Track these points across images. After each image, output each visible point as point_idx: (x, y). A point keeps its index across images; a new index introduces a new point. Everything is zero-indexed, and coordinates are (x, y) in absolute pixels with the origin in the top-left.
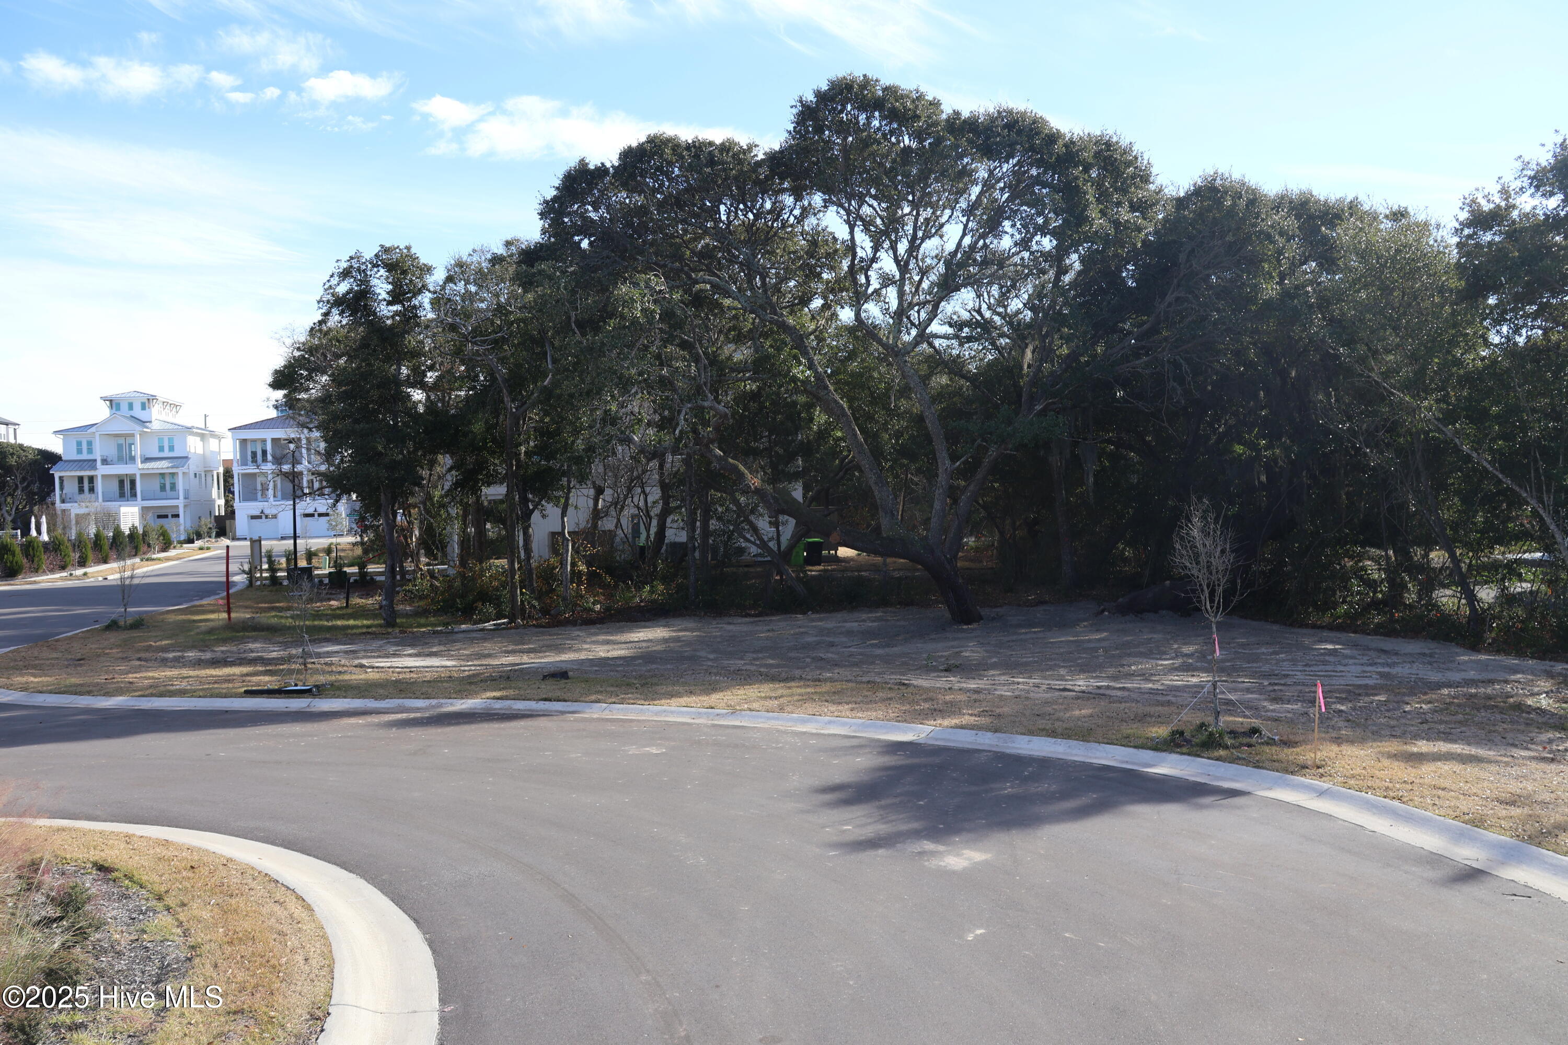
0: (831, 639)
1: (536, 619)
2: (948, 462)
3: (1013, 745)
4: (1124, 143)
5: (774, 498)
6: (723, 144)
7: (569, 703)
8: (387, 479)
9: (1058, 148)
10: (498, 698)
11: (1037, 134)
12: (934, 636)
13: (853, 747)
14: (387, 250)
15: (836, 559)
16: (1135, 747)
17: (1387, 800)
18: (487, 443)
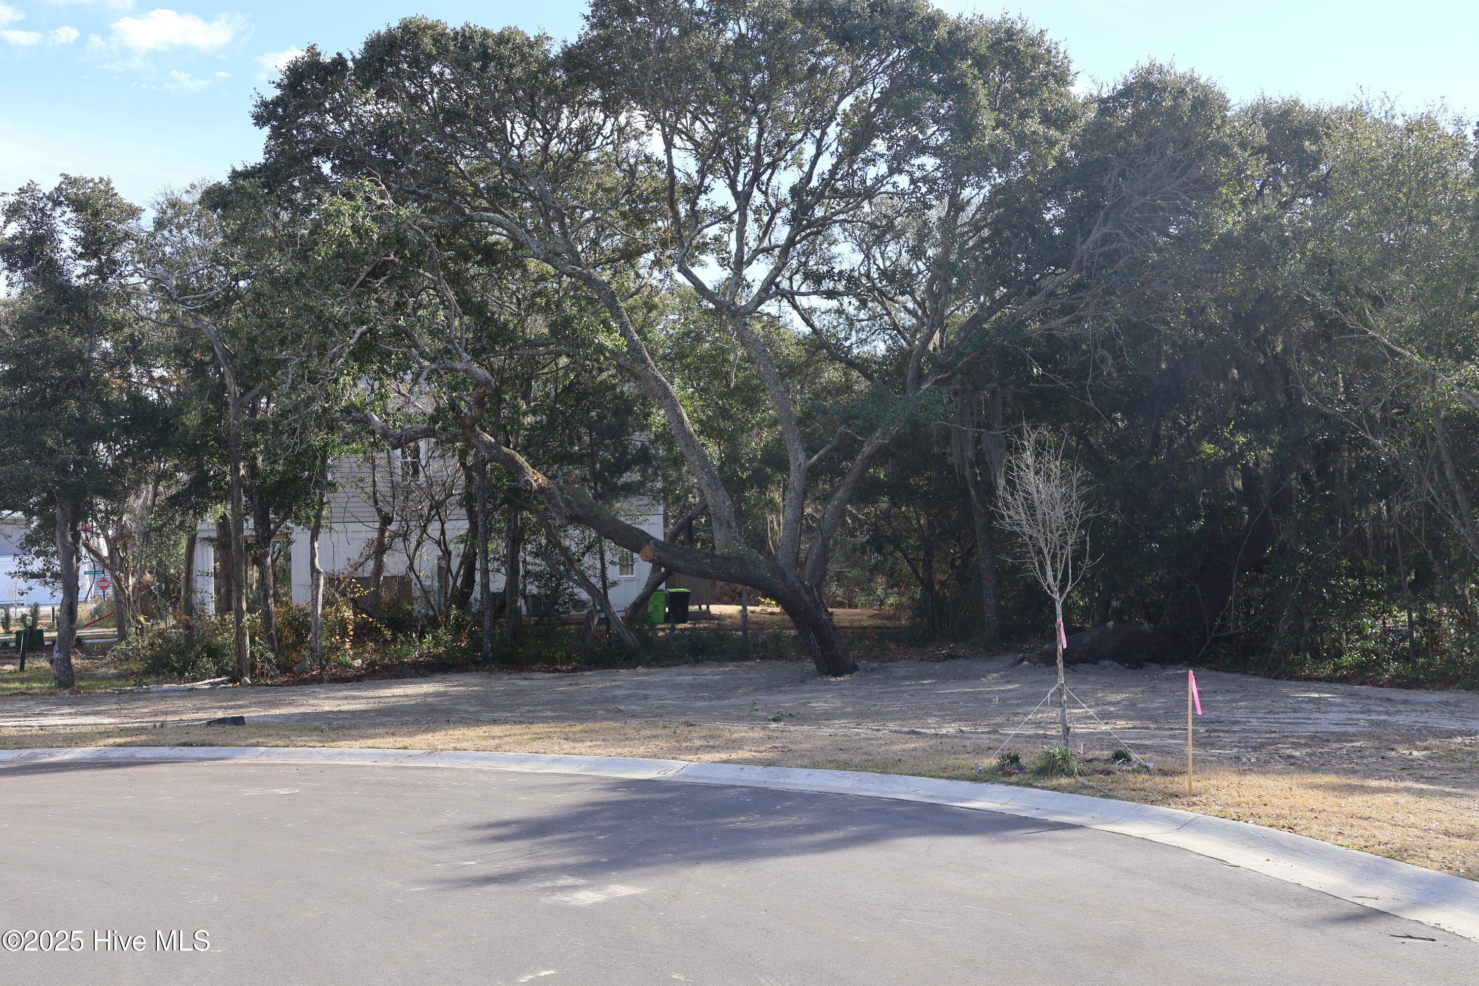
0: (645, 692)
1: (272, 677)
2: (801, 456)
3: (787, 780)
4: (1033, 31)
5: (565, 500)
6: (501, 34)
7: (215, 748)
8: (58, 483)
9: (941, 33)
10: (120, 745)
11: (912, 15)
12: (786, 688)
13: (561, 785)
14: (73, 182)
15: (708, 616)
16: (948, 778)
17: (1273, 830)
18: (208, 441)
